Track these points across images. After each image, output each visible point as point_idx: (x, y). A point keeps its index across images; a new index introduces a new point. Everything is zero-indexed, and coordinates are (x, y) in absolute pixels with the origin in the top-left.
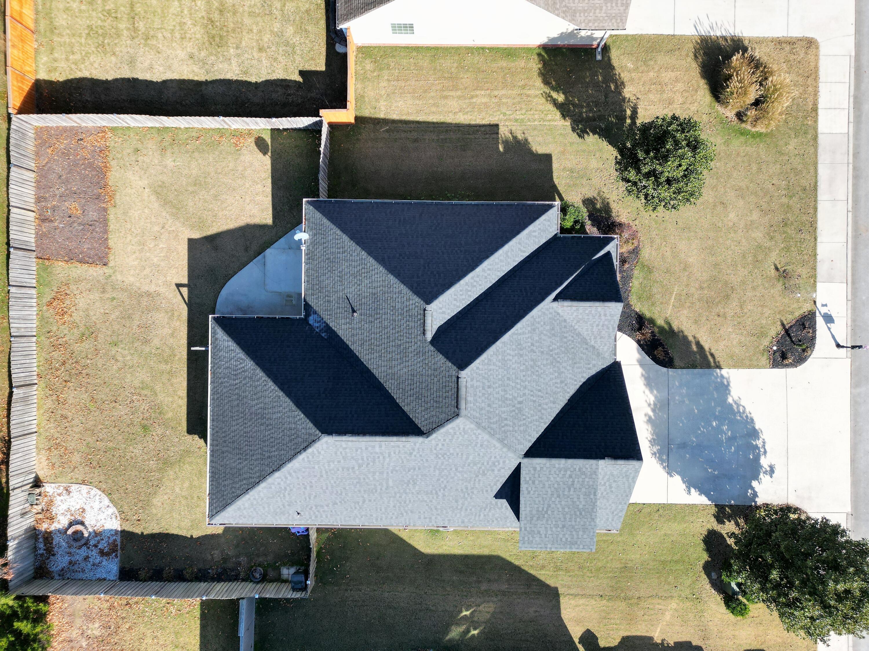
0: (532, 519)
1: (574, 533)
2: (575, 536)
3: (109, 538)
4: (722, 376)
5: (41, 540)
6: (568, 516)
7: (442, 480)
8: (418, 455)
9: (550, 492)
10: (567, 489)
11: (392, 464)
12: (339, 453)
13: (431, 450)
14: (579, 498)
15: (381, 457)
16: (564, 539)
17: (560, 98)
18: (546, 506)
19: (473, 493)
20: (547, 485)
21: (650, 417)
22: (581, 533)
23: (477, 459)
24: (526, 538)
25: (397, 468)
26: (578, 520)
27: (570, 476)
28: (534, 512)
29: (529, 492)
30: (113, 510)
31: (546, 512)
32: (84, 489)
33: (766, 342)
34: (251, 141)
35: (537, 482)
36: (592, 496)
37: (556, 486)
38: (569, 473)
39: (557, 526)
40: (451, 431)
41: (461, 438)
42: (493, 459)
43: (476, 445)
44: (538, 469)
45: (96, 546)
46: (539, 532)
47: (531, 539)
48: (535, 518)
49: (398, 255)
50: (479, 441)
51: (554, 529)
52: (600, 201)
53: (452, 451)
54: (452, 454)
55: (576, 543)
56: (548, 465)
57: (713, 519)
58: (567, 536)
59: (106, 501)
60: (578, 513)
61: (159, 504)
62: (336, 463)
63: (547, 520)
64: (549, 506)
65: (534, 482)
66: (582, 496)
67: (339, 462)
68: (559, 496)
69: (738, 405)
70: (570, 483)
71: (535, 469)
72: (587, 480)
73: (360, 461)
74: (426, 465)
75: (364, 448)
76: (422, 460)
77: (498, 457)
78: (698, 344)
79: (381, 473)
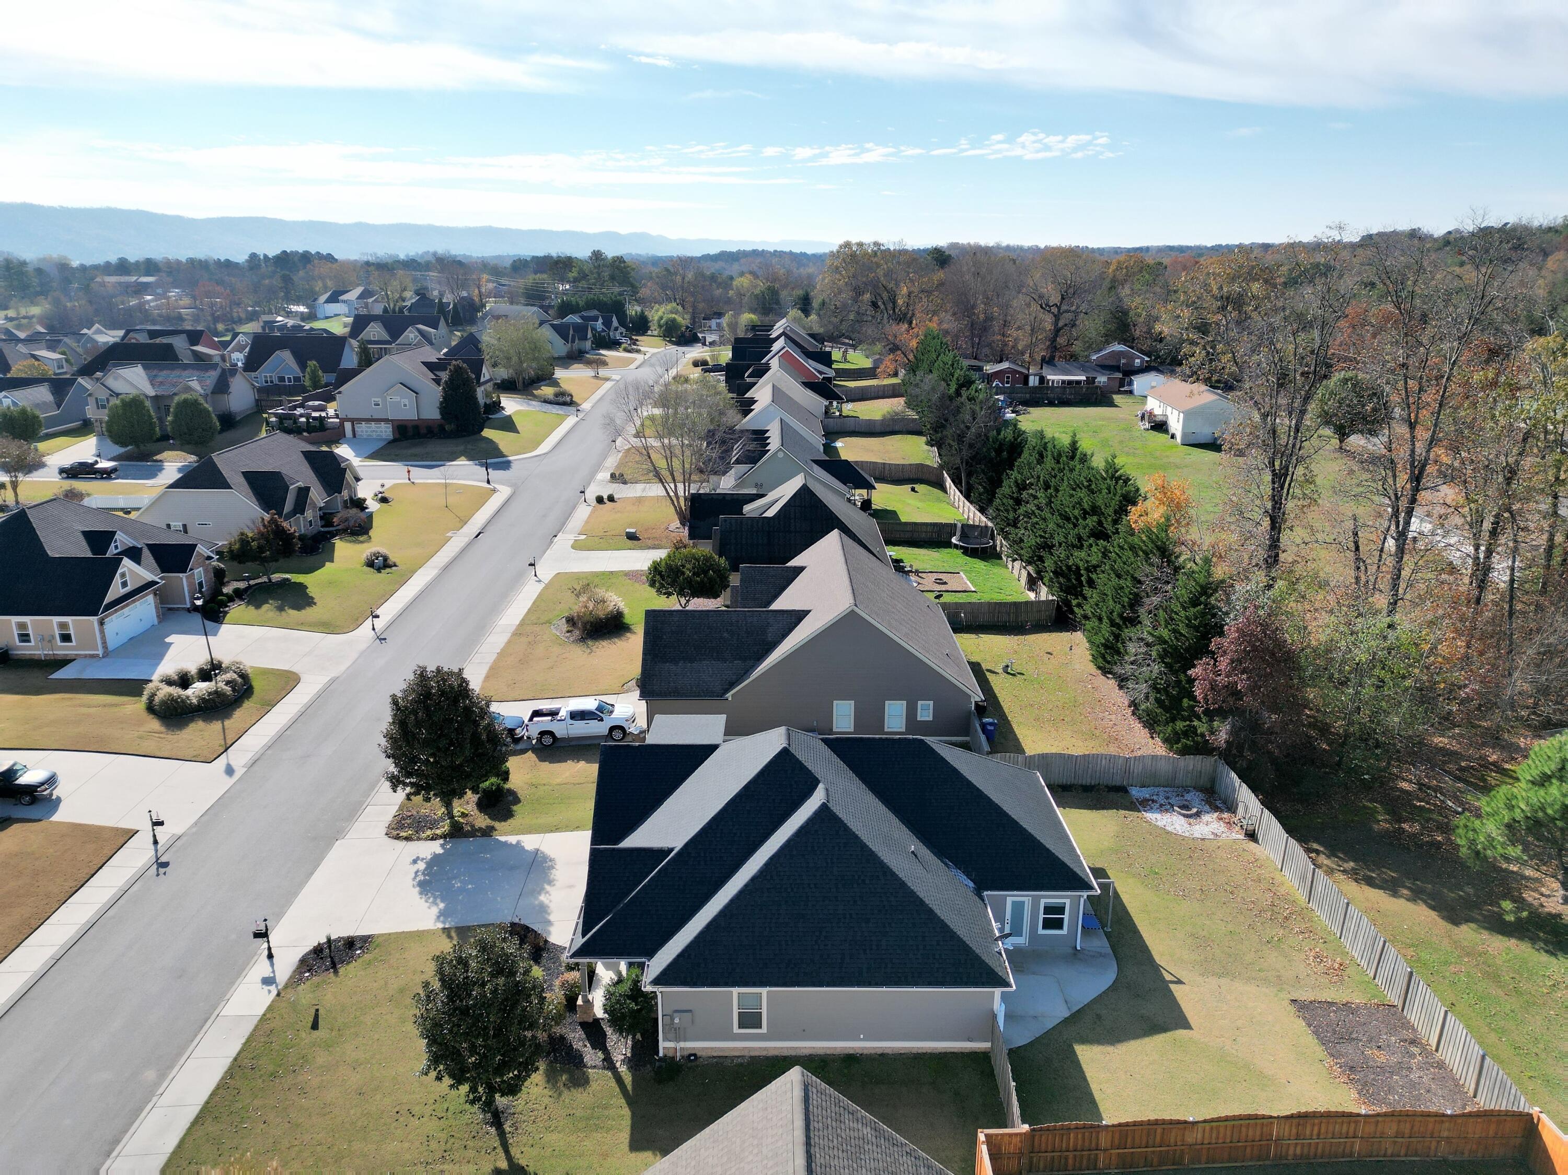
49: (867, 882)
52: (560, 1084)
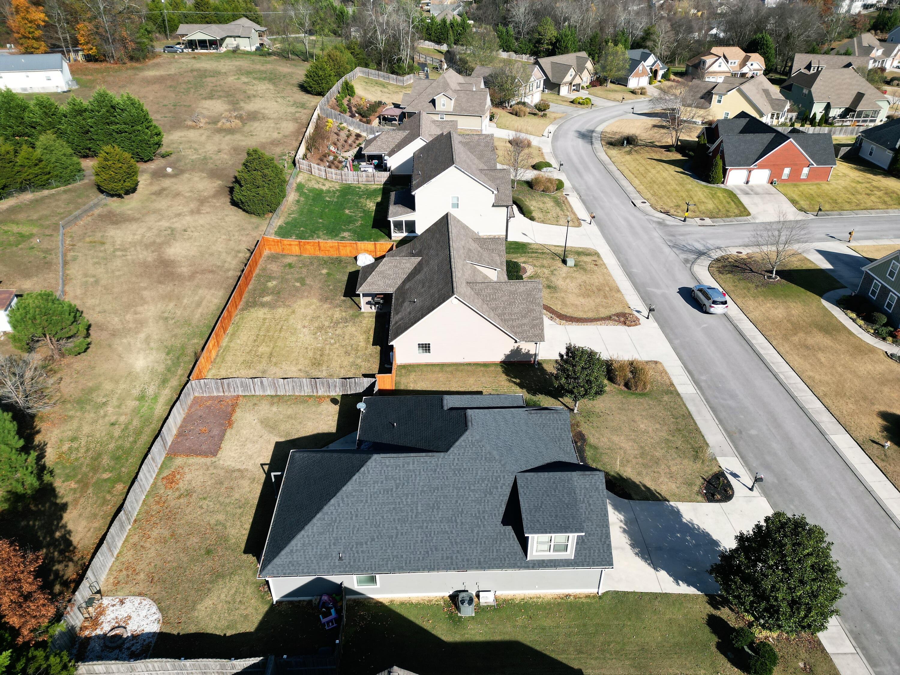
0: (531, 511)
1: (566, 520)
2: (567, 523)
3: (144, 640)
4: (671, 506)
5: (77, 646)
6: (558, 509)
7: (459, 501)
8: (440, 473)
9: (541, 494)
10: (553, 491)
11: (421, 484)
12: (383, 471)
13: (450, 466)
14: (563, 497)
15: (414, 476)
16: (559, 525)
17: (518, 381)
18: (540, 503)
19: (484, 517)
20: (538, 489)
21: (624, 529)
22: (571, 520)
23: (484, 474)
24: (529, 526)
25: (425, 489)
26: (567, 511)
27: (554, 483)
28: (532, 507)
29: (525, 494)
30: (158, 615)
31: (541, 507)
32: (138, 599)
33: (696, 488)
34: (328, 400)
35: (530, 487)
36: (573, 495)
37: (544, 489)
38: (552, 480)
39: (551, 516)
40: (463, 444)
41: (470, 451)
42: (495, 474)
43: (482, 459)
44: (529, 479)
45: (129, 648)
46: (538, 521)
47: (533, 526)
48: (533, 512)
50: (483, 454)
51: (549, 518)
53: (465, 467)
54: (465, 469)
55: (569, 527)
56: (536, 476)
57: (708, 606)
58: (561, 523)
59: (154, 609)
60: (565, 506)
61: (203, 608)
62: (379, 485)
63: (543, 513)
64: (542, 502)
65: (527, 487)
66: (565, 495)
67: (382, 482)
68: (548, 495)
69: (693, 524)
70: (554, 487)
71: (527, 479)
72: (566, 484)
73: (398, 481)
74: (446, 483)
75: (401, 466)
76: (443, 477)
77: (499, 471)
78: (645, 486)
79: (413, 496)
